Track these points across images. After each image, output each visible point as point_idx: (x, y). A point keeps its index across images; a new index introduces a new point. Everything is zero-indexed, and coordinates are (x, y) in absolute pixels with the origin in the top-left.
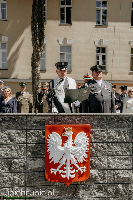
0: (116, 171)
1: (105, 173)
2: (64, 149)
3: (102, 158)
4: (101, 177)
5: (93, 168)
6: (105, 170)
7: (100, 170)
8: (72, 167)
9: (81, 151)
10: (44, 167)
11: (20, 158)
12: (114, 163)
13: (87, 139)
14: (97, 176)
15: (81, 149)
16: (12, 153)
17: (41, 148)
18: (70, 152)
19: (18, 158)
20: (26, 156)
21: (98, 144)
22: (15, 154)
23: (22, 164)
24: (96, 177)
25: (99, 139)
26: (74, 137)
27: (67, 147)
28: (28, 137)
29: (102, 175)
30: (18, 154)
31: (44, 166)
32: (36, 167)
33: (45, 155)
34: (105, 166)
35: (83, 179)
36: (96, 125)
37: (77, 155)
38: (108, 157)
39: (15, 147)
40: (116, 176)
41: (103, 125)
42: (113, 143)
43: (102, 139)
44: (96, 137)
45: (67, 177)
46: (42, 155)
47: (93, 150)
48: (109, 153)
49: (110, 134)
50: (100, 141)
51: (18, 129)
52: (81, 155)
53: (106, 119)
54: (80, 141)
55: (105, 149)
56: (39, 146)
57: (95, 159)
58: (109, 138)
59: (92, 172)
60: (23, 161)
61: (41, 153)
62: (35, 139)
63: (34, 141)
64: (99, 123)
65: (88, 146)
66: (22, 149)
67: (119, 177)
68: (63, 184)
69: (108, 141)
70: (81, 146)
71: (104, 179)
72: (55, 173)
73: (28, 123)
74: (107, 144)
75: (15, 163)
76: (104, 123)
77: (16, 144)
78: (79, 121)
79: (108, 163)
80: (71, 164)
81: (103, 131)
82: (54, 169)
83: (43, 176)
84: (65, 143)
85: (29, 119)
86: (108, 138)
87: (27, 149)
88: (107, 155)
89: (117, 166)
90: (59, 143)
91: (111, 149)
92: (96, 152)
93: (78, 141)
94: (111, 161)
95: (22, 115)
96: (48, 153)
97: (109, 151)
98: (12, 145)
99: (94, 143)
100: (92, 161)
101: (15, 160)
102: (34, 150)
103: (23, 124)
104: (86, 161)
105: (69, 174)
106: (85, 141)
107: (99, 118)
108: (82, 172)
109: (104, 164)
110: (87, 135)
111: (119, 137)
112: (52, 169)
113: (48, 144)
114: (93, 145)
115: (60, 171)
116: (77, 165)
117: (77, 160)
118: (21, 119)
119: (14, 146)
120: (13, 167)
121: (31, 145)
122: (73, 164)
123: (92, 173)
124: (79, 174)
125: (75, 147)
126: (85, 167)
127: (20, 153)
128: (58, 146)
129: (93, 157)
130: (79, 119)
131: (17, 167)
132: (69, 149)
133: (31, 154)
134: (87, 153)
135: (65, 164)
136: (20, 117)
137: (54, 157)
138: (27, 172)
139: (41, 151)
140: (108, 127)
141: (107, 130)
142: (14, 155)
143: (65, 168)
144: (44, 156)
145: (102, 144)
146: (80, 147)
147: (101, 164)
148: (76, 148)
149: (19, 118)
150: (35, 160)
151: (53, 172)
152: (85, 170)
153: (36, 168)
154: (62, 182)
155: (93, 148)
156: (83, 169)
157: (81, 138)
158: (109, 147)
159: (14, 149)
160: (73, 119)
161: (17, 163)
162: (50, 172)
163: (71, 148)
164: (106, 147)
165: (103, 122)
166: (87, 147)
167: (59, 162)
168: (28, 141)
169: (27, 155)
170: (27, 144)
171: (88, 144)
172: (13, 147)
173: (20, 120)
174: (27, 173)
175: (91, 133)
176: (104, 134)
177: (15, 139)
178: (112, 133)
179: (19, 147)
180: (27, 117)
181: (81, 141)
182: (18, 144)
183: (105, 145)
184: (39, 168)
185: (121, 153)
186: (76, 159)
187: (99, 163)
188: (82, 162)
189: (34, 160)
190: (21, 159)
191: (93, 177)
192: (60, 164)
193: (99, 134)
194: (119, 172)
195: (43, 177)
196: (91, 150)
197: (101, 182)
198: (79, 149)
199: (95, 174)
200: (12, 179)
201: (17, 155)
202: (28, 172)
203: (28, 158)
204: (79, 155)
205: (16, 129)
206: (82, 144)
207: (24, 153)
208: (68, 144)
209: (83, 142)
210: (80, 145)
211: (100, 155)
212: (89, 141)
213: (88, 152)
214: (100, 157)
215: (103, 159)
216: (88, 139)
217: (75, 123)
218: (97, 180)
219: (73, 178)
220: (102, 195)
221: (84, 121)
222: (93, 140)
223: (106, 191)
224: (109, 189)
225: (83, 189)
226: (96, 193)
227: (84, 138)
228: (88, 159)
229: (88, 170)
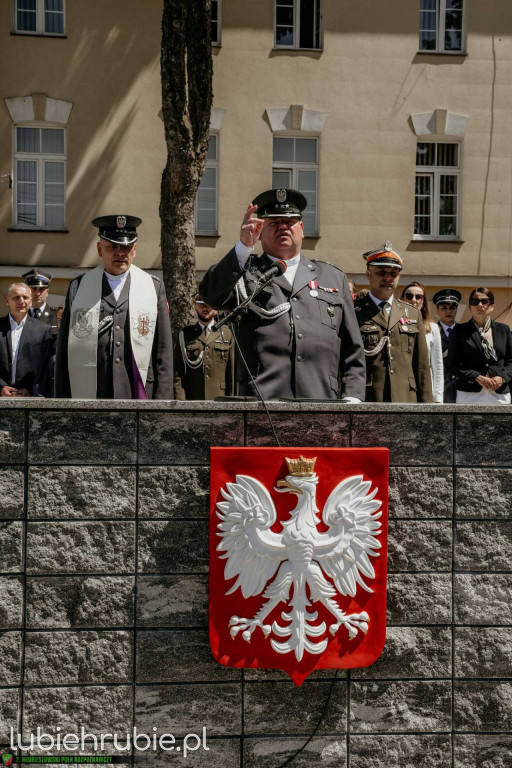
0: (490, 631)
1: (446, 639)
2: (283, 542)
3: (436, 579)
4: (430, 654)
5: (399, 620)
6: (447, 625)
7: (423, 626)
8: (316, 614)
9: (350, 551)
10: (204, 611)
11: (110, 575)
12: (483, 599)
13: (373, 505)
14: (412, 649)
15: (351, 541)
16: (81, 554)
17: (192, 535)
18: (308, 555)
19: (105, 575)
20: (136, 566)
21: (420, 525)
22: (91, 558)
23: (117, 597)
24: (409, 655)
25: (424, 507)
26: (323, 495)
27: (296, 533)
28: (145, 493)
29: (434, 646)
30: (104, 559)
31: (205, 606)
32: (173, 609)
33: (207, 563)
34: (446, 612)
35: (357, 659)
36: (410, 450)
37: (334, 567)
38: (456, 575)
39: (91, 530)
40: (488, 653)
41: (441, 449)
42: (480, 520)
43: (433, 504)
44: (412, 499)
45: (293, 653)
46: (195, 563)
47: (400, 548)
48: (461, 559)
49: (465, 486)
50: (426, 514)
51: (102, 462)
52: (349, 565)
53: (450, 427)
54: (346, 511)
55: (445, 544)
56: (186, 530)
57: (406, 582)
58: (462, 501)
59: (391, 633)
60: (122, 585)
61: (193, 555)
62: (169, 502)
63: (165, 510)
64: (422, 443)
65: (379, 532)
66: (119, 538)
67: (499, 656)
68: (277, 677)
69: (457, 512)
70: (350, 533)
71: (441, 660)
72: (247, 635)
73: (144, 441)
74: (454, 526)
75: (94, 595)
76: (443, 443)
77: (95, 520)
78: (342, 431)
79: (458, 599)
80: (311, 601)
81: (439, 474)
82: (244, 620)
83: (203, 644)
84: (288, 517)
85: (147, 424)
86: (458, 500)
87: (138, 538)
88: (455, 568)
89: (495, 611)
90: (262, 520)
91: (470, 544)
92: (409, 558)
93: (339, 513)
94: (471, 591)
95: (118, 407)
96: (221, 557)
97: (461, 552)
98: (81, 523)
99: (404, 519)
100: (395, 589)
101: (92, 583)
102: (166, 545)
103: (122, 443)
104: (370, 590)
105: (303, 640)
106: (368, 513)
107: (425, 422)
108: (354, 632)
109: (443, 604)
110: (377, 489)
111: (502, 499)
112: (236, 619)
113: (221, 521)
114: (397, 527)
115: (267, 628)
116: (333, 607)
117: (335, 588)
118: (117, 422)
119: (88, 527)
120: (85, 610)
121: (155, 525)
122: (319, 602)
123: (394, 637)
124: (341, 641)
125: (325, 535)
126: (365, 615)
127: (111, 555)
128: (258, 530)
129: (398, 575)
130: (343, 425)
131: (99, 608)
132: (301, 541)
133: (153, 561)
134: (372, 559)
135: (288, 601)
136: (111, 414)
137: (245, 574)
138: (139, 629)
139: (192, 551)
140: (458, 458)
141: (454, 472)
142: (87, 561)
143: (285, 616)
144: (206, 569)
145: (435, 527)
146: (347, 537)
147: (429, 604)
148: (332, 540)
149: (108, 419)
150: (171, 584)
151: (241, 632)
152: (365, 626)
153: (172, 614)
154: (274, 671)
155: (399, 539)
156: (357, 622)
157: (352, 502)
158: (461, 537)
159: (88, 539)
160: (319, 426)
161: (100, 594)
162: (229, 630)
163: (310, 538)
164: (451, 539)
165: (439, 440)
166: (376, 537)
167: (263, 593)
168: (144, 509)
169: (140, 564)
170: (137, 519)
171: (380, 524)
172: (85, 533)
173: (111, 428)
174: (139, 633)
175: (391, 481)
176: (442, 483)
177: (92, 499)
178: (475, 481)
179: (109, 530)
180: (138, 416)
181: (350, 511)
182: (102, 518)
183: (446, 530)
184: (187, 613)
186: (330, 580)
187: (420, 598)
188: (353, 592)
189: (167, 584)
190: (114, 580)
191: (399, 653)
192: (267, 600)
193: (423, 487)
194: (503, 634)
195: (202, 648)
196: (392, 549)
197: (428, 673)
198: (341, 542)
199: (406, 640)
200: (81, 654)
201: (99, 561)
202: (144, 629)
203: (144, 574)
204: (341, 565)
205: (96, 462)
206: (353, 526)
207: (128, 555)
208: (299, 522)
209: (357, 517)
210: (348, 527)
211: (427, 568)
212: (381, 513)
213: (378, 554)
214: (424, 576)
215: (437, 586)
216: (380, 503)
217: (327, 440)
218: (412, 665)
219: (318, 657)
220: (431, 722)
221: (364, 433)
222: (400, 510)
223: (448, 707)
224: (461, 701)
225: (359, 698)
226: (408, 715)
227: (364, 498)
228: (378, 582)
229: (378, 626)
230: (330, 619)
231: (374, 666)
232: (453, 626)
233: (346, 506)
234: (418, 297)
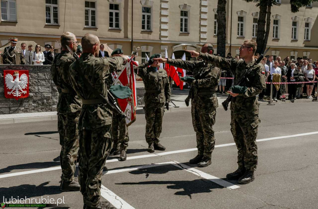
0: (43, 93)
2: (14, 82)
4: (35, 96)
5: (31, 92)
7: (34, 93)
12: (42, 89)
18: (18, 84)
21: (33, 80)
24: (32, 96)
25: (34, 78)
26: (20, 76)
31: (4, 91)
34: (37, 91)
35: (25, 97)
36: (31, 71)
40: (43, 96)
41: (36, 71)
42: (41, 79)
44: (32, 77)
45: (16, 96)
48: (39, 84)
52: (24, 85)
53: (37, 68)
57: (32, 87)
59: (30, 94)
64: (33, 70)
67: (44, 96)
68: (14, 100)
69: (39, 79)
71: (37, 97)
79: (39, 89)
81: (36, 74)
82: (9, 92)
84: (15, 79)
86: (38, 77)
88: (38, 86)
89: (43, 91)
90: (11, 79)
91: (40, 82)
92: (32, 84)
94: (40, 88)
96: (6, 84)
100: (30, 88)
105: (18, 94)
106: (26, 79)
107: (33, 67)
108: (25, 93)
110: (27, 75)
111: (44, 77)
113: (5, 80)
114: (30, 80)
115: (13, 93)
116: (22, 90)
124: (23, 94)
125: (20, 81)
126: (26, 91)
128: (11, 81)
129: (30, 86)
130: (22, 67)
134: (27, 84)
137: (9, 86)
139: (2, 84)
140: (38, 72)
143: (15, 91)
144: (4, 86)
145: (35, 80)
147: (35, 90)
151: (9, 94)
152: (26, 93)
155: (30, 82)
156: (25, 92)
158: (39, 82)
162: (7, 93)
163: (18, 82)
165: (35, 69)
166: (27, 81)
167: (12, 89)
175: (29, 75)
176: (36, 75)
178: (40, 74)
183: (37, 81)
184: (1, 92)
185: (45, 85)
186: (21, 87)
187: (33, 89)
188: (24, 88)
193: (33, 75)
194: (44, 93)
195: (4, 96)
196: (29, 83)
197: (35, 99)
198: (23, 82)
204: (23, 85)
208: (17, 80)
210: (23, 80)
211: (34, 86)
212: (28, 79)
215: (36, 88)
216: (28, 77)
217: (20, 69)
218: (33, 98)
219: (20, 96)
220: (35, 105)
221: (25, 69)
222: (30, 78)
223: (38, 103)
224: (39, 102)
225: (26, 102)
226: (32, 104)
227: (25, 77)
228: (28, 87)
229: (28, 93)
230: (21, 92)
231: (27, 98)
232: (38, 93)
233: (23, 78)
234: (39, 47)
